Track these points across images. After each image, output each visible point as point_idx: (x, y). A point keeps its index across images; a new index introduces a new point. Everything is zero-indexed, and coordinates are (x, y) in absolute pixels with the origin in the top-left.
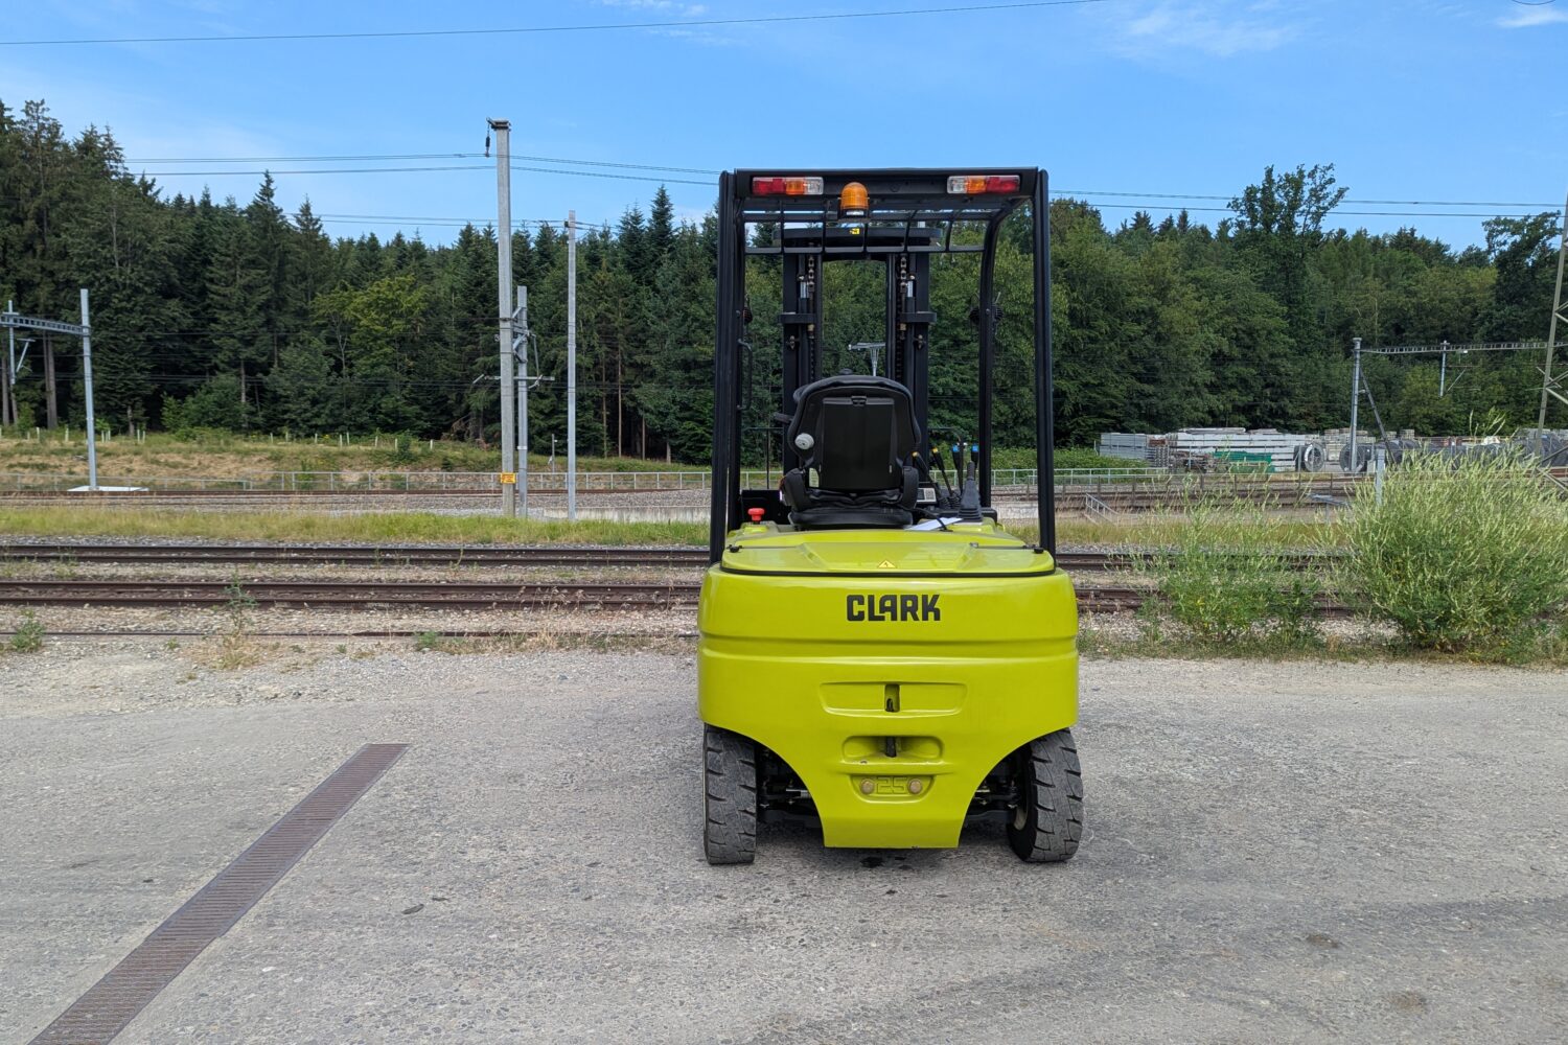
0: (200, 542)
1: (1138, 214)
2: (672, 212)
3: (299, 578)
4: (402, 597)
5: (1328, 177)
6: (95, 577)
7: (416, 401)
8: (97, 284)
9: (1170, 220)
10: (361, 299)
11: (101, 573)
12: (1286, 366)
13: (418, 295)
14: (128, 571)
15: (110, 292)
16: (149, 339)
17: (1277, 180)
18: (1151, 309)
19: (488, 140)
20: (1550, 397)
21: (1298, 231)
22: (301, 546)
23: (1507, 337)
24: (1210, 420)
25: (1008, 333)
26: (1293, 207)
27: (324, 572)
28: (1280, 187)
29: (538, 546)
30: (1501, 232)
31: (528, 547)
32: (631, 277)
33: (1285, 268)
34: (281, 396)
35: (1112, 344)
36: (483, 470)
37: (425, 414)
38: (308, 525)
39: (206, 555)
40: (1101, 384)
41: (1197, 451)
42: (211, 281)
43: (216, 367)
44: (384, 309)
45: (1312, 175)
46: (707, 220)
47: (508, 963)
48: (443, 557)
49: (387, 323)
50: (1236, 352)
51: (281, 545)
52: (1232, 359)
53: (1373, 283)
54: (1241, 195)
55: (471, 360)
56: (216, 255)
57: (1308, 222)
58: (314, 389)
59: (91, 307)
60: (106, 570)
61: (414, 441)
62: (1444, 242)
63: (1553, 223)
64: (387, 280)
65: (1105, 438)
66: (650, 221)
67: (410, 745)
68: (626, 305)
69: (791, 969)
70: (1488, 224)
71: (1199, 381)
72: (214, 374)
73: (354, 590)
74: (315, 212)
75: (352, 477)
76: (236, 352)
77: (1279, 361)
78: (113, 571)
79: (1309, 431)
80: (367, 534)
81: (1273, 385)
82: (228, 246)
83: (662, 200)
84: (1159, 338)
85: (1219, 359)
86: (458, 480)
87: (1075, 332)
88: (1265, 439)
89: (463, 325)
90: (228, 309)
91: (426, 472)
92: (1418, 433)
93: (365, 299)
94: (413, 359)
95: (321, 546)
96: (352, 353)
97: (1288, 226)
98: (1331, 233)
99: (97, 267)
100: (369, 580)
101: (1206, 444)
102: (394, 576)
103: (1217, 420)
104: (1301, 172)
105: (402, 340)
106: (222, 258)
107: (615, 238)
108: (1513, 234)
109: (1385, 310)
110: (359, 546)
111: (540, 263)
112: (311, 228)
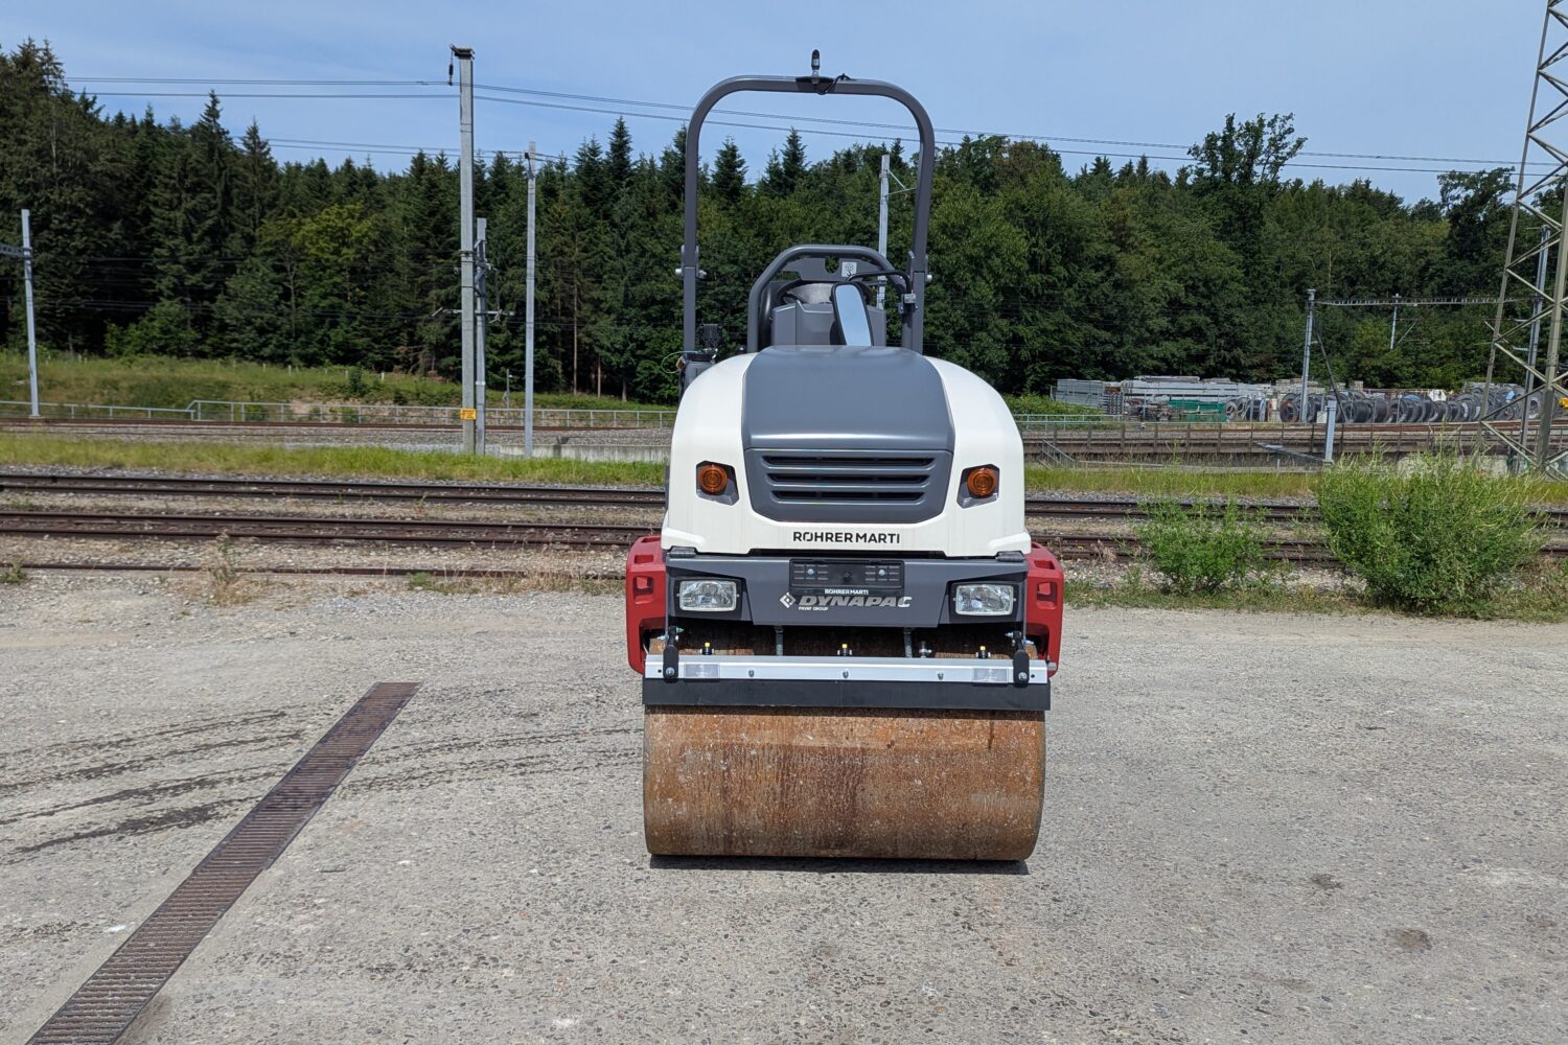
0: (156, 473)
1: (1098, 159)
2: (631, 145)
3: (261, 513)
4: (367, 533)
5: (1287, 127)
6: (51, 507)
7: (367, 334)
8: (36, 203)
9: (1130, 166)
10: (310, 226)
11: (58, 504)
12: (1240, 316)
13: (367, 223)
14: (86, 502)
15: (48, 214)
16: (91, 263)
17: (1237, 127)
18: (1109, 256)
19: (451, 68)
20: (1498, 351)
21: (1256, 180)
22: (259, 479)
23: (1456, 290)
24: (1164, 367)
25: (968, 275)
26: (1253, 154)
27: (287, 506)
28: (1240, 135)
29: (502, 484)
30: (1455, 186)
31: (492, 485)
32: (588, 210)
33: (1242, 217)
34: (227, 325)
35: (1071, 290)
36: (436, 404)
37: (377, 346)
38: (267, 458)
39: (164, 487)
40: (1060, 331)
41: (1151, 398)
42: (155, 203)
43: (161, 293)
44: (332, 239)
45: (1271, 124)
46: (666, 153)
47: (553, 896)
48: (406, 493)
49: (337, 252)
50: (1192, 300)
51: (241, 478)
52: (1187, 307)
53: (1328, 234)
54: (1201, 144)
55: (424, 293)
56: (161, 177)
57: (1267, 171)
58: (262, 318)
59: (31, 227)
60: (62, 501)
61: (365, 373)
62: (1397, 195)
63: (1507, 179)
64: (336, 208)
65: (1062, 384)
66: (607, 154)
67: (421, 684)
68: (583, 239)
69: (826, 905)
70: (1443, 177)
71: (1157, 329)
72: (159, 301)
73: (318, 525)
74: (262, 136)
75: (302, 409)
76: (180, 278)
77: (1233, 311)
78: (70, 502)
79: (1263, 381)
80: (327, 467)
81: (1227, 335)
82: (172, 168)
83: (621, 132)
84: (1117, 285)
85: (1175, 306)
86: (411, 414)
87: (1036, 278)
88: (1219, 389)
89: (418, 256)
90: (172, 234)
91: (378, 405)
92: (1366, 385)
93: (315, 227)
94: (363, 289)
95: (280, 480)
96: (300, 282)
97: (1247, 176)
98: (1287, 183)
99: (37, 187)
100: (333, 516)
101: (1161, 392)
102: (359, 512)
103: (1169, 368)
104: (1261, 121)
105: (353, 270)
106: (167, 180)
107: (571, 169)
108: (1467, 189)
109: (1338, 262)
110: (319, 481)
111: (494, 195)
112: (258, 151)
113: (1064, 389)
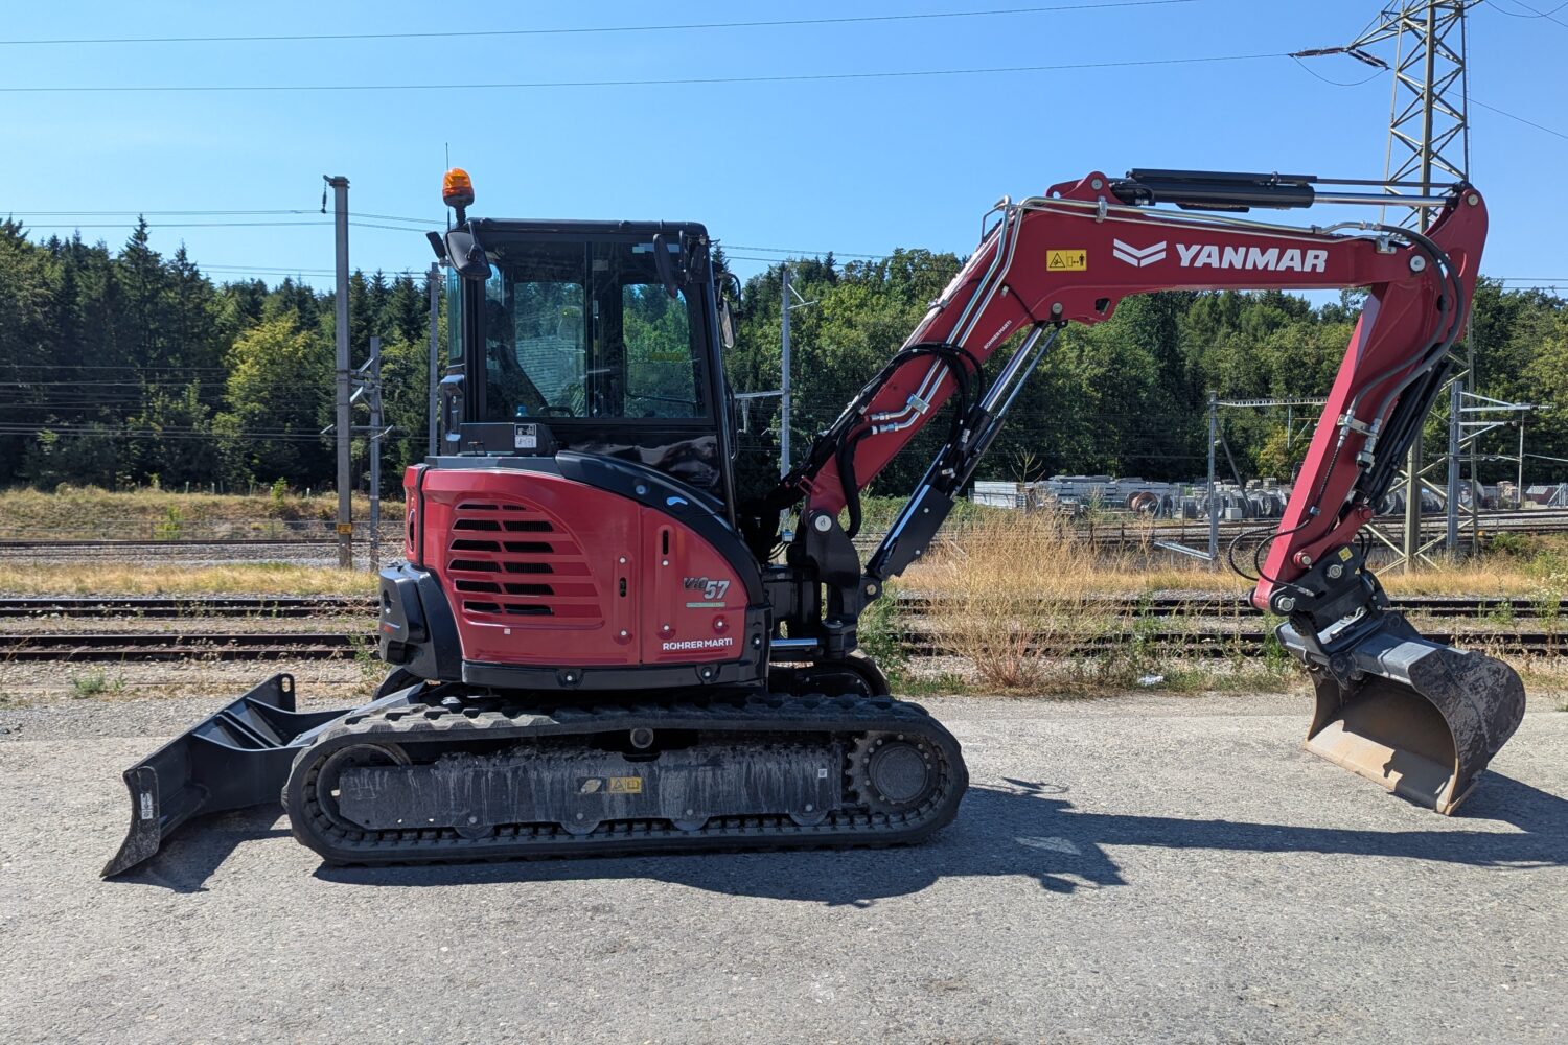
0: (8, 597)
19: (325, 197)
30: (1354, 292)
33: (1156, 323)
51: (91, 598)
61: (290, 492)
64: (268, 325)
73: (145, 643)
74: (191, 258)
102: (196, 628)
108: (1364, 295)
110: (170, 598)
112: (186, 273)
113: (982, 490)
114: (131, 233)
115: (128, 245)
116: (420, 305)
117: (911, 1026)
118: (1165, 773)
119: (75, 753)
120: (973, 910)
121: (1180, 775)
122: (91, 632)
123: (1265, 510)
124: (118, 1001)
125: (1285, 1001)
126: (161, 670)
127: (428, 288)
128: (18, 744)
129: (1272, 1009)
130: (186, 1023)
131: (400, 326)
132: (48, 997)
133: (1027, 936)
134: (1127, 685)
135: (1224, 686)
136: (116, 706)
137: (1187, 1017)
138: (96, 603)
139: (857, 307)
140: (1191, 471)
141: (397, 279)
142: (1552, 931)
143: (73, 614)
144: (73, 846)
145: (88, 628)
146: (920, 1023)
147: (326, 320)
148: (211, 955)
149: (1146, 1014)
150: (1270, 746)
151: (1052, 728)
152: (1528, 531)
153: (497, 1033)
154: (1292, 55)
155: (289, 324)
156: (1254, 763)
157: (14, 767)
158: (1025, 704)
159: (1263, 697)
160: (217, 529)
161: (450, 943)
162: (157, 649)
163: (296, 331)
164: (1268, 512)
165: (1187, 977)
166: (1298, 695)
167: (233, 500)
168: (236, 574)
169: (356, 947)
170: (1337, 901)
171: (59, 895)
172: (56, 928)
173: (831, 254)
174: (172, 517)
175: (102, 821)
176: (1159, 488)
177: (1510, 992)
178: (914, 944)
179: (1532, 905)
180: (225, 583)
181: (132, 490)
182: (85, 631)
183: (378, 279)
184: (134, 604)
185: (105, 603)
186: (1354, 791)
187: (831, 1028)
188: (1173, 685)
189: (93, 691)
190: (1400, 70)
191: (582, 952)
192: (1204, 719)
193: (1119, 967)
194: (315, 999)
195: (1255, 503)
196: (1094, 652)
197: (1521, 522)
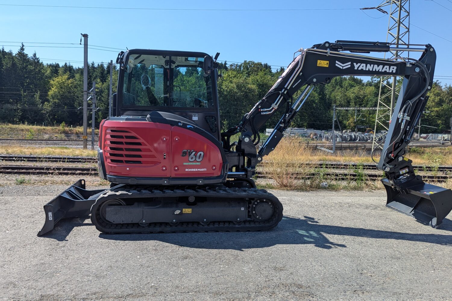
61: (66, 126)
64: (60, 77)
112: (36, 61)
113: (268, 131)
114: (19, 48)
115: (19, 52)
116: (106, 72)
117: (272, 280)
118: (332, 212)
119: (21, 200)
120: (285, 249)
121: (337, 213)
122: (12, 165)
123: (348, 139)
124: (48, 270)
125: (373, 275)
126: (34, 177)
127: (108, 67)
128: (3, 197)
129: (370, 276)
130: (69, 276)
131: (100, 78)
132: (27, 269)
133: (301, 256)
134: (319, 188)
135: (345, 188)
136: (29, 187)
137: (347, 278)
138: (12, 157)
139: (234, 77)
140: (327, 128)
141: (98, 64)
142: (443, 257)
143: (6, 160)
144: (26, 226)
145: (11, 164)
146: (275, 279)
147: (77, 76)
148: (72, 257)
149: (336, 278)
150: (360, 205)
151: (299, 199)
152: (421, 147)
153: (157, 280)
154: (361, 9)
155: (67, 77)
156: (357, 210)
157: (3, 204)
158: (291, 192)
159: (356, 192)
160: (44, 136)
161: (140, 255)
162: (32, 171)
163: (68, 79)
164: (349, 140)
165: (346, 268)
166: (366, 191)
167: (49, 128)
168: (53, 150)
169: (113, 256)
170: (384, 248)
171: (25, 240)
172: (26, 249)
173: (226, 61)
174: (31, 132)
175: (33, 220)
176: (318, 132)
177: (434, 273)
178: (270, 258)
179: (437, 250)
180: (50, 152)
181: (19, 124)
182: (10, 165)
183: (93, 64)
184: (24, 157)
185: (16, 157)
186: (385, 218)
187: (250, 280)
188: (331, 188)
189: (21, 183)
190: (391, 14)
191: (177, 258)
192: (341, 197)
193: (327, 265)
194: (104, 270)
195: (345, 137)
196: (309, 178)
197: (419, 144)
